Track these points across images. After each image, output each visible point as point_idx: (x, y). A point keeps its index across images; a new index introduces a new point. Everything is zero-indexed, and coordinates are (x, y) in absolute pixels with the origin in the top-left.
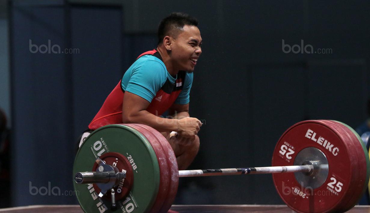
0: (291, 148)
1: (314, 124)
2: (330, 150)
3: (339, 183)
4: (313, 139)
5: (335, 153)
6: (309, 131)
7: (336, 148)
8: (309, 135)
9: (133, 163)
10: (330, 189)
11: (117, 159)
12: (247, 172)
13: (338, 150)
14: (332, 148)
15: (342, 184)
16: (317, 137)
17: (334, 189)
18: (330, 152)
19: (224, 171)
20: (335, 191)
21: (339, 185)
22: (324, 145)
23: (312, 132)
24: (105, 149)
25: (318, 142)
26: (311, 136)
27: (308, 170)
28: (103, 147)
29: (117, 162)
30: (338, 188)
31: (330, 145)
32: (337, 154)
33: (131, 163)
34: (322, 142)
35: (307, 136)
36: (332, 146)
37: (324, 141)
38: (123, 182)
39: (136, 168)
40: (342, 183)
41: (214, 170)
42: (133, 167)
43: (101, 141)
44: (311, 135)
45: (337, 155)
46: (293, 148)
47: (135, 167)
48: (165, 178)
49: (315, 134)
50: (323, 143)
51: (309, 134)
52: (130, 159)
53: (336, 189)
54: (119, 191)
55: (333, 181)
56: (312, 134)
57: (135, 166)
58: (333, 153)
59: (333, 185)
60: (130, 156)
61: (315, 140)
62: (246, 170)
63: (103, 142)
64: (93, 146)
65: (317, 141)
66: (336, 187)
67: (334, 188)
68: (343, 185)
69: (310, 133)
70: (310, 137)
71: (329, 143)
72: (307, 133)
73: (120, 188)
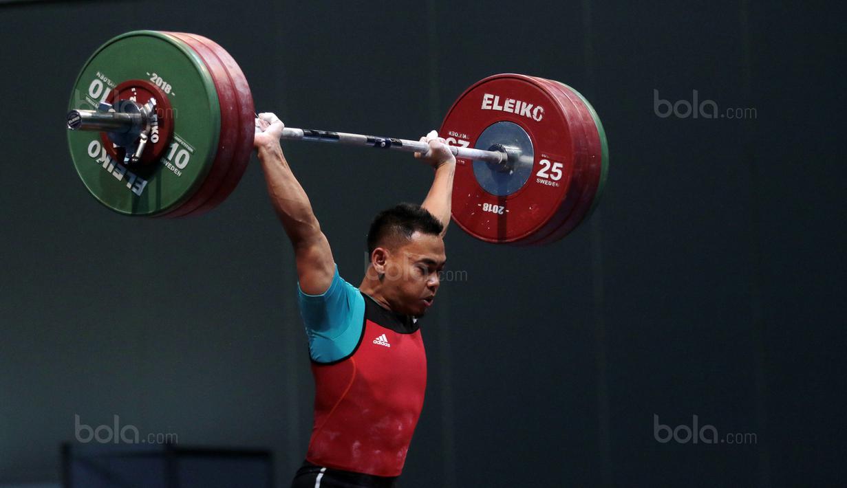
0: (462, 139)
1: (492, 81)
2: (529, 115)
3: (556, 165)
4: (496, 107)
5: (538, 117)
6: (487, 96)
7: (539, 107)
8: (488, 105)
9: (162, 84)
10: (542, 181)
11: (133, 90)
12: (384, 143)
13: (542, 110)
14: (532, 111)
15: (560, 165)
16: (501, 103)
17: (549, 179)
18: (529, 118)
19: (342, 136)
20: (553, 181)
21: (557, 168)
22: (517, 111)
23: (492, 96)
24: (110, 87)
25: (506, 109)
26: (492, 105)
27: (496, 160)
28: (105, 85)
29: (135, 94)
30: (556, 174)
31: (527, 106)
32: (541, 117)
33: (159, 85)
34: (512, 106)
35: (484, 106)
36: (530, 106)
37: (515, 105)
38: (156, 120)
39: (170, 88)
40: (561, 163)
41: (324, 132)
42: (165, 91)
43: (99, 79)
44: (490, 102)
45: (542, 119)
46: (465, 136)
47: (167, 88)
48: (224, 88)
49: (497, 98)
50: (514, 108)
51: (489, 102)
52: (155, 80)
53: (552, 176)
54: (155, 139)
55: (545, 165)
56: (493, 100)
57: (168, 85)
58: (535, 118)
59: (545, 172)
60: (154, 74)
61: (500, 108)
62: (383, 139)
63: (102, 78)
64: (88, 93)
65: (503, 109)
66: (553, 173)
67: (549, 176)
68: (564, 166)
69: (489, 99)
70: (489, 108)
71: (525, 104)
72: (484, 101)
73: (155, 133)
